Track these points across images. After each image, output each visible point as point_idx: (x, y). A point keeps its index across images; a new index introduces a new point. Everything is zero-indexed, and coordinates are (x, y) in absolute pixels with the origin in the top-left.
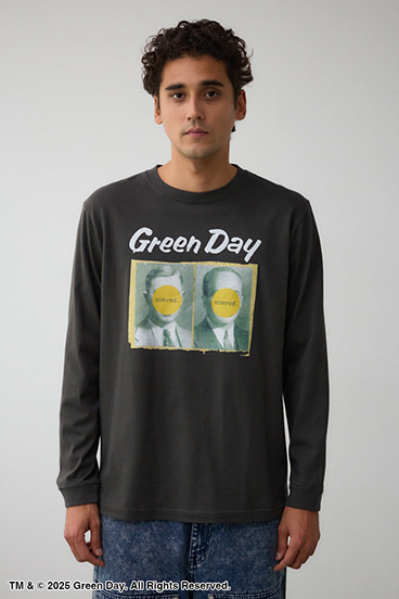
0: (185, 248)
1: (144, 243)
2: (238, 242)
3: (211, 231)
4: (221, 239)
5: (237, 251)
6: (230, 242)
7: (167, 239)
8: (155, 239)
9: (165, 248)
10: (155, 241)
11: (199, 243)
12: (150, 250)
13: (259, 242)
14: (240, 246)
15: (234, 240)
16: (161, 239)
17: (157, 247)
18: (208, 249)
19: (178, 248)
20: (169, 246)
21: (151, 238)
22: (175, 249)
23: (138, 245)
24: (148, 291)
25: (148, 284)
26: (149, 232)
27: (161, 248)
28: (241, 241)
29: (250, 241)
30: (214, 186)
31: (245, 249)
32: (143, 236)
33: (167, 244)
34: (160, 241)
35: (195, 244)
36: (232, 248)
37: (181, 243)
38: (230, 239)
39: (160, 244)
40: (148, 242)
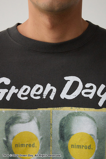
0: (41, 95)
1: (3, 92)
2: (91, 88)
3: (66, 78)
4: (75, 85)
5: (91, 96)
6: (84, 88)
7: (25, 87)
8: (13, 88)
9: (22, 96)
10: (13, 90)
11: (55, 90)
12: (8, 98)
14: (93, 91)
15: (88, 85)
16: (19, 87)
17: (15, 95)
18: (64, 95)
19: (35, 95)
20: (26, 93)
21: (9, 87)
22: (32, 96)
24: (7, 137)
25: (7, 131)
26: (7, 81)
27: (19, 96)
28: (95, 87)
30: (69, 37)
31: (99, 93)
32: (2, 85)
33: (25, 91)
34: (17, 90)
35: (51, 91)
36: (85, 93)
37: (38, 90)
38: (84, 85)
39: (18, 93)
40: (6, 90)
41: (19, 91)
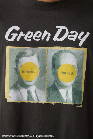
0: (40, 38)
1: (14, 35)
2: (74, 34)
3: (57, 27)
4: (63, 32)
5: (74, 40)
6: (70, 34)
7: (29, 32)
8: (22, 33)
9: (28, 38)
10: (22, 34)
11: (49, 35)
12: (18, 40)
13: (88, 34)
14: (76, 36)
15: (72, 32)
16: (25, 33)
17: (22, 38)
18: (55, 38)
19: (36, 38)
20: (30, 37)
21: (18, 32)
22: (34, 39)
23: (10, 37)
24: (17, 66)
25: (17, 62)
26: (17, 28)
27: (25, 38)
28: (77, 33)
29: (82, 33)
31: (79, 38)
32: (14, 31)
33: (29, 35)
34: (24, 34)
35: (47, 35)
36: (70, 37)
37: (38, 35)
38: (69, 32)
39: (25, 36)
40: (17, 34)
41: (25, 35)
